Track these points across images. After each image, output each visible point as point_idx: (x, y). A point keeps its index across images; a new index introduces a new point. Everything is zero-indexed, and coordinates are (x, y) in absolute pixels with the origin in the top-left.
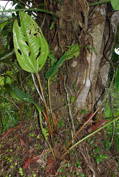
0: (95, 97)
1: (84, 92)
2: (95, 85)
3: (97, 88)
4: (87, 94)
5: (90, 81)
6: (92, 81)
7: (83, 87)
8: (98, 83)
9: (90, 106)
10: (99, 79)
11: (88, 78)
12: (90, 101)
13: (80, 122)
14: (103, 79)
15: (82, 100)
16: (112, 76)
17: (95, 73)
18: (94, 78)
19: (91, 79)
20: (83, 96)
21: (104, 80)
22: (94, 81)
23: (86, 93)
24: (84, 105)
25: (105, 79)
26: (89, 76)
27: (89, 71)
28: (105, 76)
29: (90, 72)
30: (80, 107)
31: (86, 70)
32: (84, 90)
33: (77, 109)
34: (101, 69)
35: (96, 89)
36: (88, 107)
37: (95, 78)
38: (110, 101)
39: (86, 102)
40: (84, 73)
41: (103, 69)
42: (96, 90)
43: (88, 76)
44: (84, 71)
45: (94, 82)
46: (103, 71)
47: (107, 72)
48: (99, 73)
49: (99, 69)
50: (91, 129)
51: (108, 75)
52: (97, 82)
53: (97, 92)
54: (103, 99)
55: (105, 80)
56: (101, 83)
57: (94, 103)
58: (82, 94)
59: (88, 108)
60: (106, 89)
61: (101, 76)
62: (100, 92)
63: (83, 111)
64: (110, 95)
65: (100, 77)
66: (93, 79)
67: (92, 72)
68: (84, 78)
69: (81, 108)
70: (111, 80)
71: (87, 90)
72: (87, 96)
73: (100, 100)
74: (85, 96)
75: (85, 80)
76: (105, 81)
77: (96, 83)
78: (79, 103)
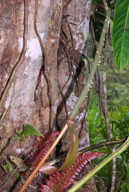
0: (59, 87)
1: (26, 76)
2: (56, 54)
3: (64, 60)
4: (36, 79)
5: (40, 41)
6: (44, 41)
7: (19, 61)
8: (65, 48)
9: (46, 112)
10: (65, 35)
11: (31, 31)
12: (46, 100)
13: (18, 164)
14: (77, 34)
15: (21, 98)
16: (99, 27)
17: (52, 17)
18: (52, 34)
19: (42, 36)
20: (23, 87)
21: (80, 36)
22: (53, 41)
23: (31, 77)
24: (28, 112)
25: (82, 34)
26: (35, 26)
27: (34, 11)
28: (82, 25)
29: (36, 12)
30: (19, 119)
31: (23, 7)
32: (24, 69)
33: (9, 125)
34: (69, 6)
35: (58, 64)
36: (40, 116)
37: (55, 31)
38: (99, 91)
39: (34, 103)
40: (17, 16)
41: (75, 6)
42: (61, 65)
43: (33, 25)
44: (17, 11)
45: (53, 45)
46: (75, 12)
47: (87, 15)
48: (65, 17)
49: (65, 7)
50: (52, 184)
51: (90, 23)
52: (61, 43)
53: (63, 70)
54: (81, 90)
55: (83, 38)
56: (73, 46)
57: (57, 102)
58: (18, 83)
59: (41, 120)
60: (85, 61)
61: (71, 25)
62: (71, 70)
63: (26, 129)
64: (97, 76)
65: (68, 28)
66: (49, 36)
67: (41, 13)
68: (19, 32)
69: (21, 122)
70: (98, 38)
71: (34, 70)
72: (35, 87)
73: (73, 94)
74: (30, 86)
75: (24, 39)
76: (81, 41)
77: (57, 46)
78: (13, 107)
